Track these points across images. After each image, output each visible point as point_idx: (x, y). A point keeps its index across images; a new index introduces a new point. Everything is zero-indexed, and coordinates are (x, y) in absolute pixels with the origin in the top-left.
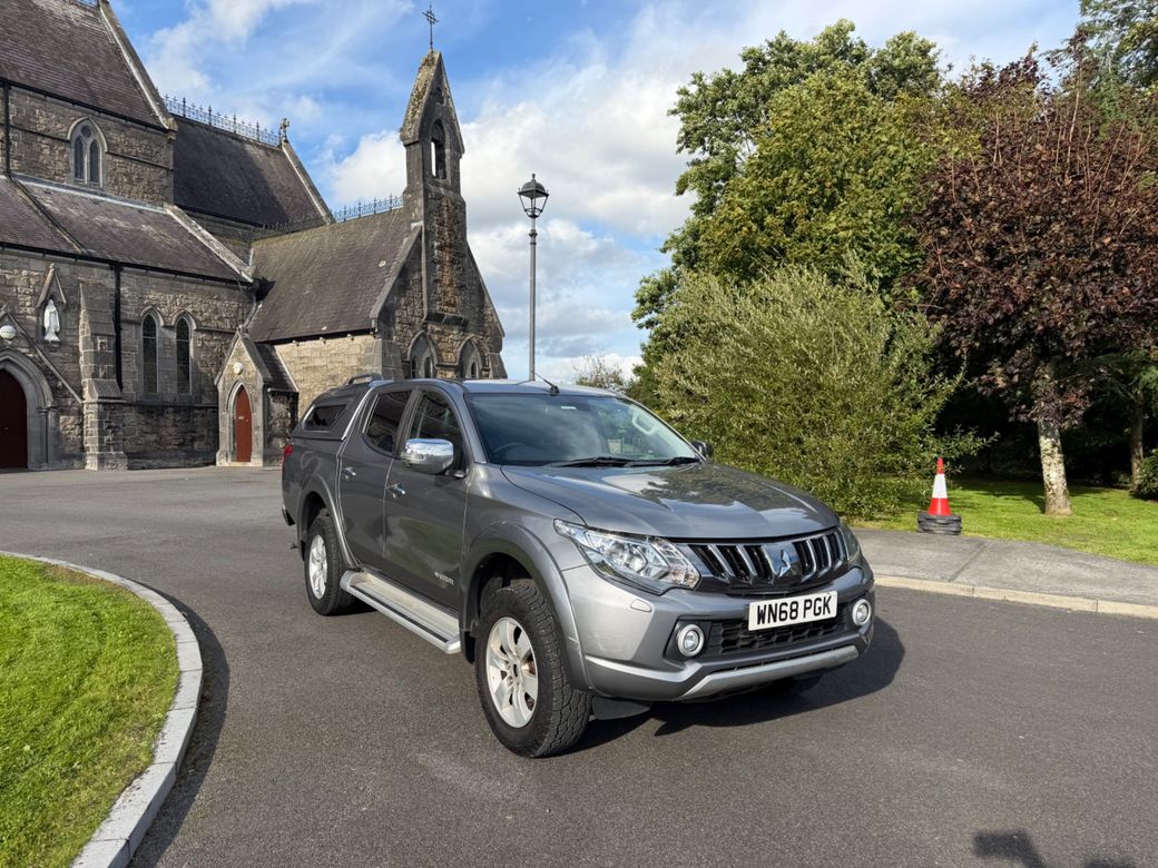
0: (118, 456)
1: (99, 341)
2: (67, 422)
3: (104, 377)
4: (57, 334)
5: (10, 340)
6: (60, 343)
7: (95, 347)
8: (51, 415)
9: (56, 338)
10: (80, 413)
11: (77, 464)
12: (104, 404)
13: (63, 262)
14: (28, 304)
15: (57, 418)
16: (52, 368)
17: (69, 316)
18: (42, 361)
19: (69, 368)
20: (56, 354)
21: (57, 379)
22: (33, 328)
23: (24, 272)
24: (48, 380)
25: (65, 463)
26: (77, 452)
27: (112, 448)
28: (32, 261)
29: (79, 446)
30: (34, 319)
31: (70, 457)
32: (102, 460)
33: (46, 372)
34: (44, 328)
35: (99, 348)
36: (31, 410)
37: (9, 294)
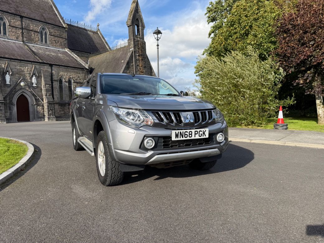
0: (53, 117)
1: (47, 86)
2: (40, 108)
3: (49, 96)
4: (36, 84)
5: (23, 86)
6: (37, 87)
7: (46, 88)
8: (35, 106)
9: (36, 85)
10: (43, 106)
11: (43, 120)
12: (49, 103)
13: (37, 64)
14: (28, 76)
15: (37, 107)
16: (35, 94)
17: (39, 79)
18: (32, 92)
19: (39, 93)
20: (36, 90)
21: (36, 97)
22: (29, 83)
23: (27, 68)
24: (34, 97)
25: (39, 119)
26: (43, 116)
27: (51, 115)
28: (28, 64)
29: (43, 115)
30: (30, 80)
31: (41, 118)
32: (49, 118)
33: (33, 95)
34: (32, 83)
35: (47, 88)
36: (30, 105)
37: (23, 74)
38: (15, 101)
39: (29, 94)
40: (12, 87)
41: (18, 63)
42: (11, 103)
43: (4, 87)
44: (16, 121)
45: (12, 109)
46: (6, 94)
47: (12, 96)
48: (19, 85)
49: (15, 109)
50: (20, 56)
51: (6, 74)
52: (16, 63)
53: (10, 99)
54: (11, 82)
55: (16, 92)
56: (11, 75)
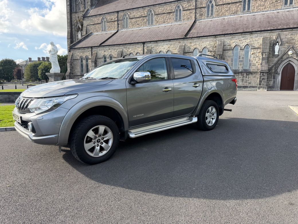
36: (296, 74)
37: (293, 42)
38: (280, 70)
39: (296, 62)
40: (279, 57)
41: (290, 32)
42: (276, 73)
43: (273, 58)
44: (278, 90)
45: (276, 79)
46: (272, 64)
47: (278, 65)
48: (286, 54)
49: (279, 78)
50: (294, 24)
51: (276, 45)
52: (288, 32)
53: (275, 69)
54: (280, 52)
55: (282, 61)
56: (281, 45)
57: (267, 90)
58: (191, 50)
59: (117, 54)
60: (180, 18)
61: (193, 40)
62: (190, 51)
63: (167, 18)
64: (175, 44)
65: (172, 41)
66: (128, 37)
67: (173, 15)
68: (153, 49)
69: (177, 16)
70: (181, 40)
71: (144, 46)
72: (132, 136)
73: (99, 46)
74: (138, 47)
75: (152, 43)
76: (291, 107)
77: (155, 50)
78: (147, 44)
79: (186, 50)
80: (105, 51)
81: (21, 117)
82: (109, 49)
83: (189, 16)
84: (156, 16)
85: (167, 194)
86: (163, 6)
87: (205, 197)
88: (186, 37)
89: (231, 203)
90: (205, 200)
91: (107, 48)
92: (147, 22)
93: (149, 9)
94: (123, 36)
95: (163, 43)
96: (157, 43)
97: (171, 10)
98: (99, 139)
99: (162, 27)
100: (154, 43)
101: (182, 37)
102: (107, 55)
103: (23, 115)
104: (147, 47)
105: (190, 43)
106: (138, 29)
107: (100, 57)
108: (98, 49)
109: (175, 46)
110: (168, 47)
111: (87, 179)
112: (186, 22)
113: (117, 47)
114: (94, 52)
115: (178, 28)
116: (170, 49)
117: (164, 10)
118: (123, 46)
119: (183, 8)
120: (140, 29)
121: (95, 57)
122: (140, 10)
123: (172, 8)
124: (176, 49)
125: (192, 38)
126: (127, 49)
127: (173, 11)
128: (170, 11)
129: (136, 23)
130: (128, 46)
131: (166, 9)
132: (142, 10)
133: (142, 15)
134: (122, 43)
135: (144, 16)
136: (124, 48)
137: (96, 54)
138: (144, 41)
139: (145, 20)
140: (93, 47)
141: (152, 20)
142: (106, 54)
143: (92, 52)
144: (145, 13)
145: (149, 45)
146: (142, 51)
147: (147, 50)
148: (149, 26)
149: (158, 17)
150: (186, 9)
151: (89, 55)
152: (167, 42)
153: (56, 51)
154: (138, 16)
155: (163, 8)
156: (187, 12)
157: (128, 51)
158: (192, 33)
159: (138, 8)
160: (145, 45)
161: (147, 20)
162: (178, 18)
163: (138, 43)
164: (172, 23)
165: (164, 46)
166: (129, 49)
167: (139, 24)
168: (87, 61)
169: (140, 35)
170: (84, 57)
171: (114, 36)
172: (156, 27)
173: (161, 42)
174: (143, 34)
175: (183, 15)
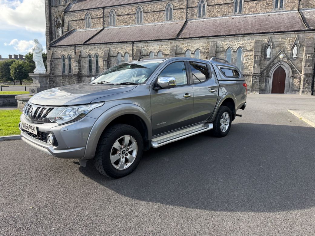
0: (308, 91)
1: (308, 56)
2: (296, 81)
3: (308, 67)
4: (296, 55)
5: (282, 58)
6: (297, 58)
7: (306, 58)
8: (291, 78)
9: (296, 56)
10: (300, 78)
11: (297, 93)
12: (306, 75)
13: (299, 33)
14: (289, 47)
15: (293, 79)
16: (293, 65)
17: (301, 49)
18: (290, 63)
19: (299, 65)
20: (295, 61)
21: (294, 68)
22: (289, 54)
23: (289, 39)
24: (291, 69)
25: (293, 92)
26: (298, 89)
27: (307, 88)
28: (291, 35)
29: (299, 88)
30: (290, 51)
31: (295, 91)
32: (303, 92)
33: (291, 67)
34: (293, 54)
35: (307, 58)
36: (286, 77)
37: (284, 46)
38: (272, 73)
39: (287, 65)
40: (271, 60)
41: (281, 35)
42: (268, 76)
43: (264, 61)
44: (270, 93)
45: (268, 81)
46: (264, 67)
47: (270, 68)
48: (278, 57)
49: (271, 81)
50: (285, 27)
51: (268, 48)
52: (279, 36)
53: (267, 72)
54: (271, 55)
55: (274, 65)
56: (272, 48)
57: (260, 94)
58: (183, 51)
59: (103, 53)
60: (171, 17)
61: (185, 41)
62: (182, 53)
63: (157, 17)
64: (166, 44)
65: (164, 41)
66: (115, 35)
67: (163, 14)
68: (143, 49)
69: (167, 14)
70: (173, 41)
71: (133, 46)
72: (155, 145)
73: (83, 44)
74: (127, 47)
75: (142, 43)
76: (291, 112)
77: (146, 50)
78: (137, 44)
79: (178, 52)
80: (90, 50)
81: (37, 128)
82: (95, 48)
83: (180, 16)
84: (145, 14)
85: (212, 209)
86: (153, 4)
87: (252, 210)
88: (177, 37)
89: (280, 215)
90: (253, 214)
91: (93, 47)
92: (136, 20)
93: (138, 6)
94: (110, 34)
95: (154, 43)
96: (147, 42)
97: (161, 8)
98: (124, 151)
99: (152, 25)
100: (145, 43)
101: (174, 38)
102: (93, 54)
103: (39, 126)
104: (137, 47)
105: (183, 44)
106: (126, 27)
107: (84, 56)
108: (83, 47)
109: (166, 47)
110: (160, 48)
111: (120, 196)
112: (177, 21)
113: (104, 46)
114: (78, 51)
115: (168, 28)
116: (161, 49)
117: (153, 8)
118: (110, 45)
119: (174, 7)
120: (129, 28)
121: (79, 56)
122: (128, 7)
123: (162, 6)
124: (167, 50)
125: (184, 39)
126: (114, 48)
127: (164, 9)
128: (160, 10)
129: (124, 20)
130: (116, 45)
131: (156, 7)
132: (130, 7)
133: (130, 12)
134: (110, 42)
135: (133, 13)
136: (111, 47)
137: (80, 53)
138: (134, 40)
139: (134, 18)
140: (76, 45)
141: (141, 17)
142: (91, 53)
143: (75, 51)
144: (134, 10)
145: (139, 44)
146: (132, 51)
147: (137, 50)
148: (138, 25)
149: (148, 15)
150: (177, 8)
151: (72, 54)
152: (158, 42)
153: (40, 50)
154: (126, 13)
155: (153, 6)
156: (178, 11)
157: (115, 50)
158: (183, 34)
159: (126, 4)
160: (134, 44)
161: (136, 18)
162: (169, 17)
163: (127, 42)
164: (162, 23)
165: (155, 47)
166: (117, 48)
167: (126, 22)
168: (70, 60)
169: (128, 33)
170: (66, 55)
171: (99, 34)
172: (145, 26)
173: (152, 42)
174: (132, 33)
175: (174, 14)
